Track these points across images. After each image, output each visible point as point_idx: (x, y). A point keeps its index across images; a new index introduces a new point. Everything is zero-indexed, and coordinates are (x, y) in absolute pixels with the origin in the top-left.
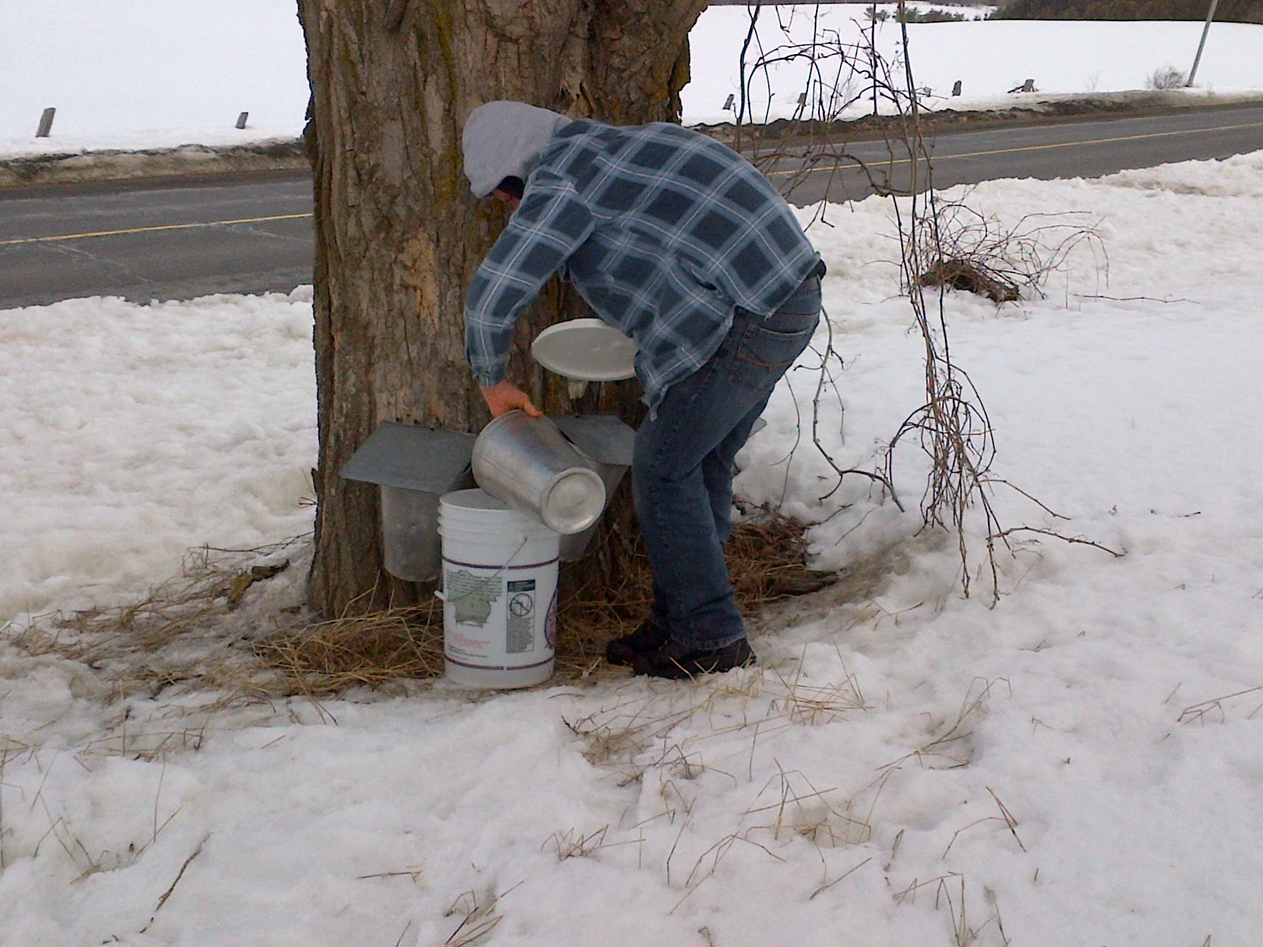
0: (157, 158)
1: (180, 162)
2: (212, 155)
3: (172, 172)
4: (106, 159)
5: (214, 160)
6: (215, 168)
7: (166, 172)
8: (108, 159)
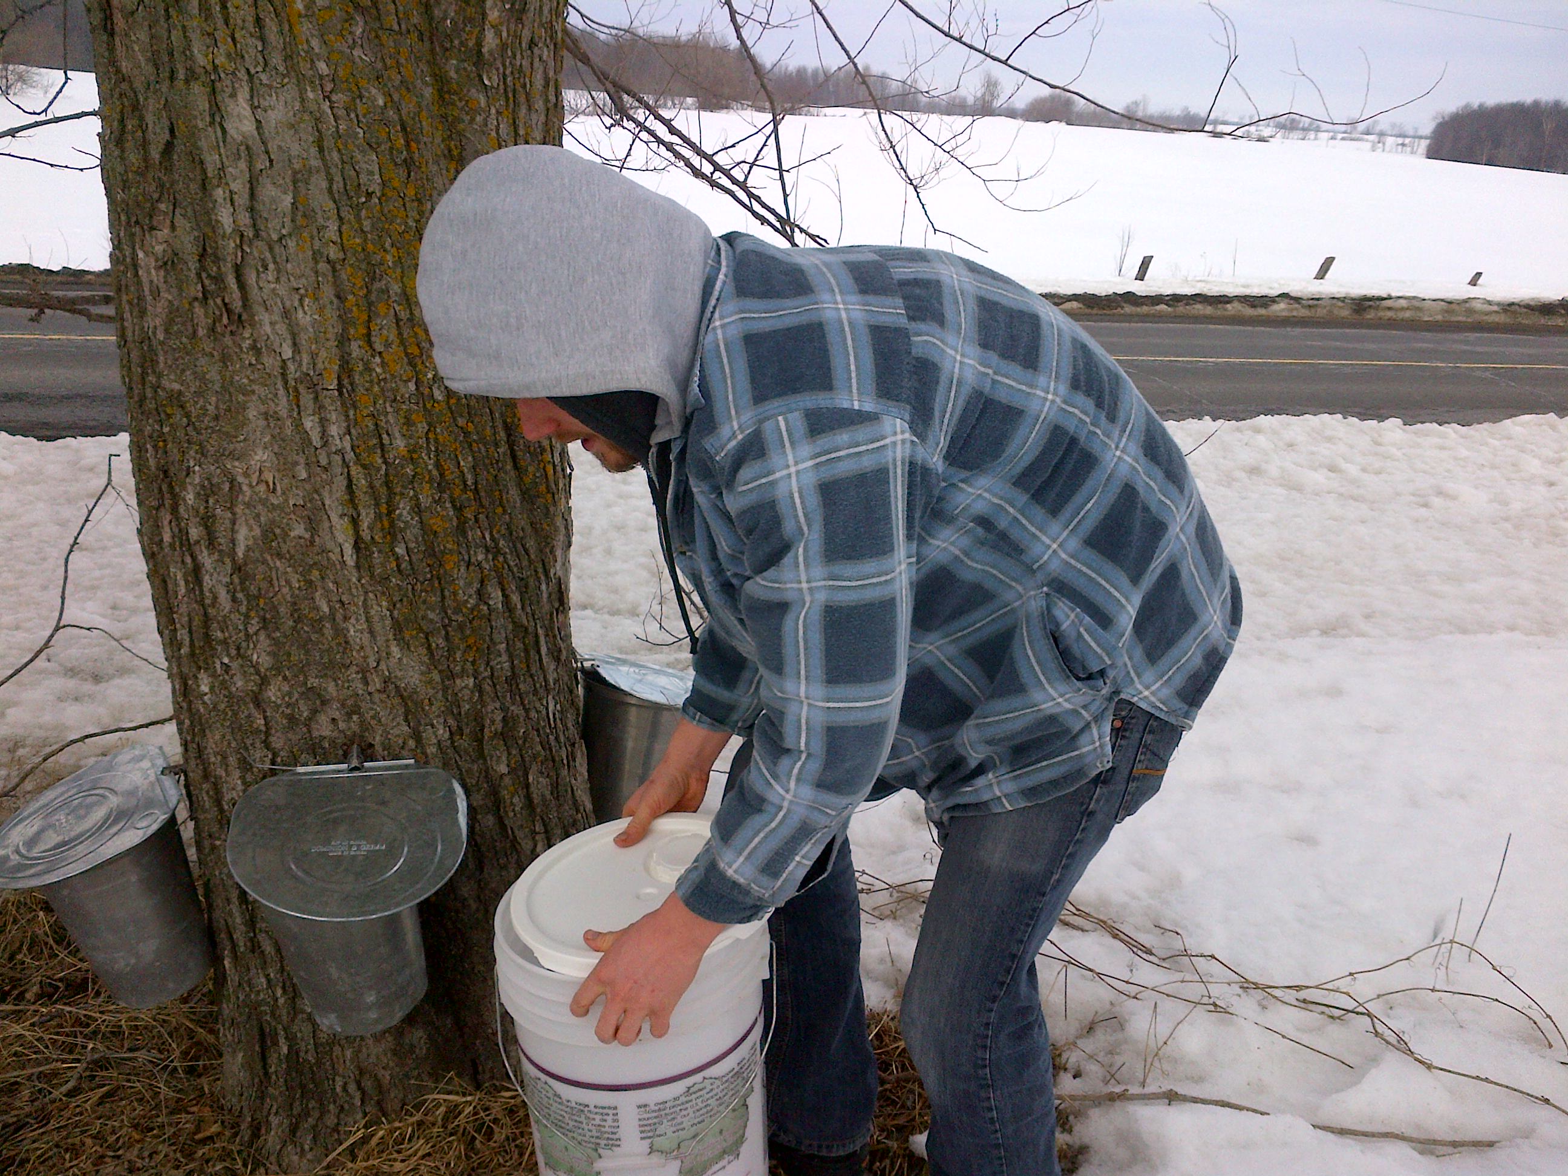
0: (1453, 306)
1: (1471, 311)
2: (1495, 308)
3: (1464, 319)
4: (1415, 303)
5: (1496, 312)
6: (1496, 318)
7: (1460, 318)
8: (1416, 303)
